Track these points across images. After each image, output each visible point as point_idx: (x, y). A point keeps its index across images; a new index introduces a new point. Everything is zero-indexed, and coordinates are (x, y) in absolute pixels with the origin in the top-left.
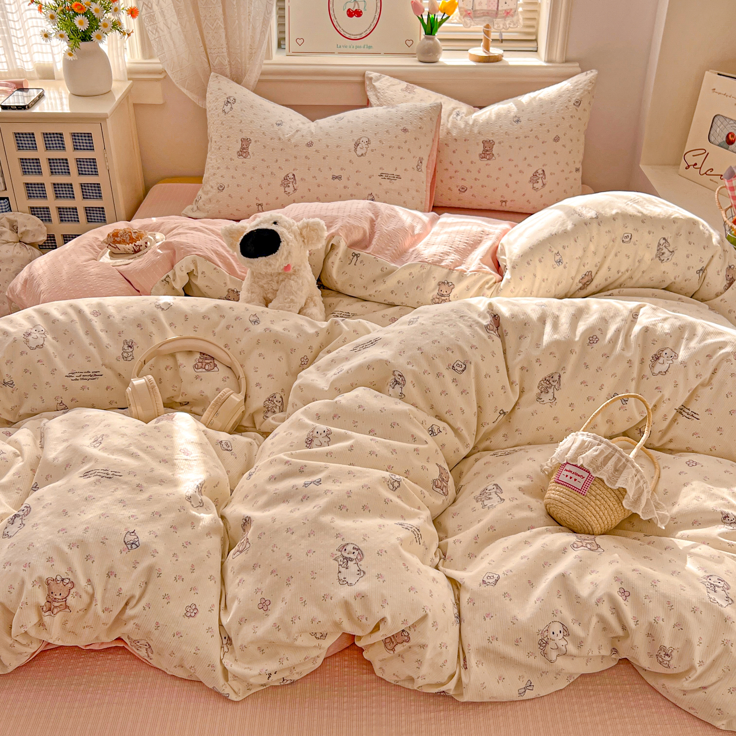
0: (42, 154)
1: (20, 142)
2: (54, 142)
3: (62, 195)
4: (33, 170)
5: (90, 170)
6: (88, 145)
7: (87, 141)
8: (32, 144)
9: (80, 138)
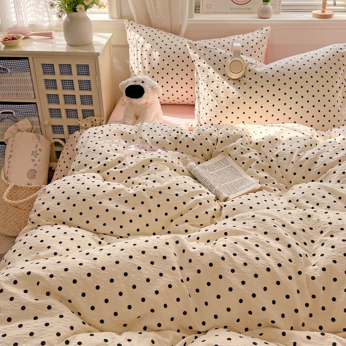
0: (58, 77)
1: (45, 69)
2: (65, 70)
3: (69, 102)
4: (52, 87)
5: (86, 87)
6: (86, 72)
7: (86, 70)
8: (52, 71)
9: (81, 68)
